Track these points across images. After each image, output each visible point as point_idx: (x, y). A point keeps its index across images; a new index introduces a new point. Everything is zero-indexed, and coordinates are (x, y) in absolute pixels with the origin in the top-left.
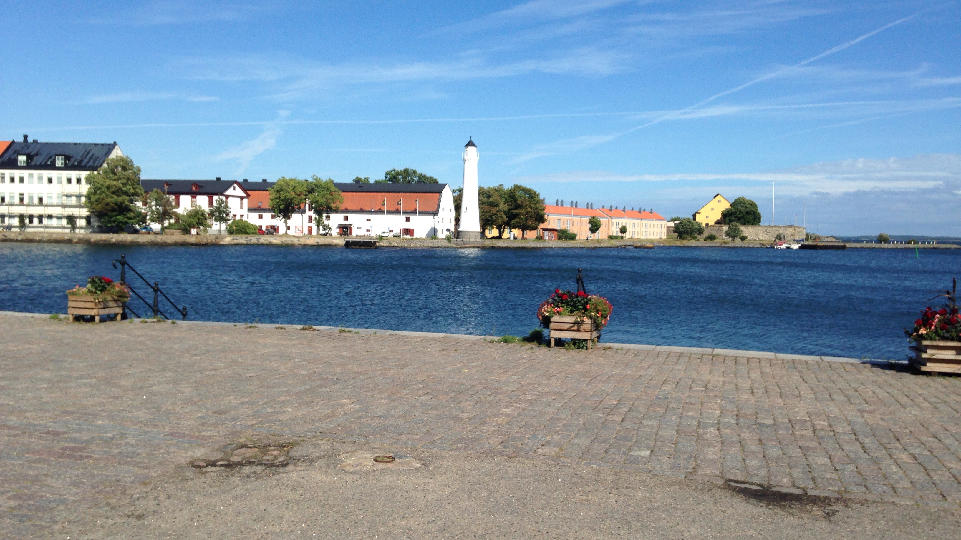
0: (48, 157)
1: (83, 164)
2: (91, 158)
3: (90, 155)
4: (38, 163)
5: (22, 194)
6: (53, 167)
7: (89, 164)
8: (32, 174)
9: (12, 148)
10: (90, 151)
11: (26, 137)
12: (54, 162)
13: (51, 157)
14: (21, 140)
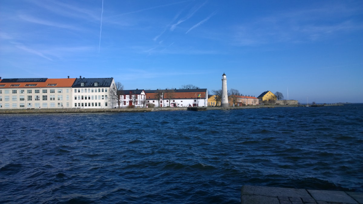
0: (91, 83)
1: (104, 85)
2: (106, 83)
3: (105, 82)
4: (88, 85)
5: (83, 96)
6: (93, 86)
7: (106, 85)
8: (86, 89)
9: (77, 80)
10: (104, 81)
11: (80, 76)
12: (94, 84)
13: (92, 83)
14: (79, 78)
